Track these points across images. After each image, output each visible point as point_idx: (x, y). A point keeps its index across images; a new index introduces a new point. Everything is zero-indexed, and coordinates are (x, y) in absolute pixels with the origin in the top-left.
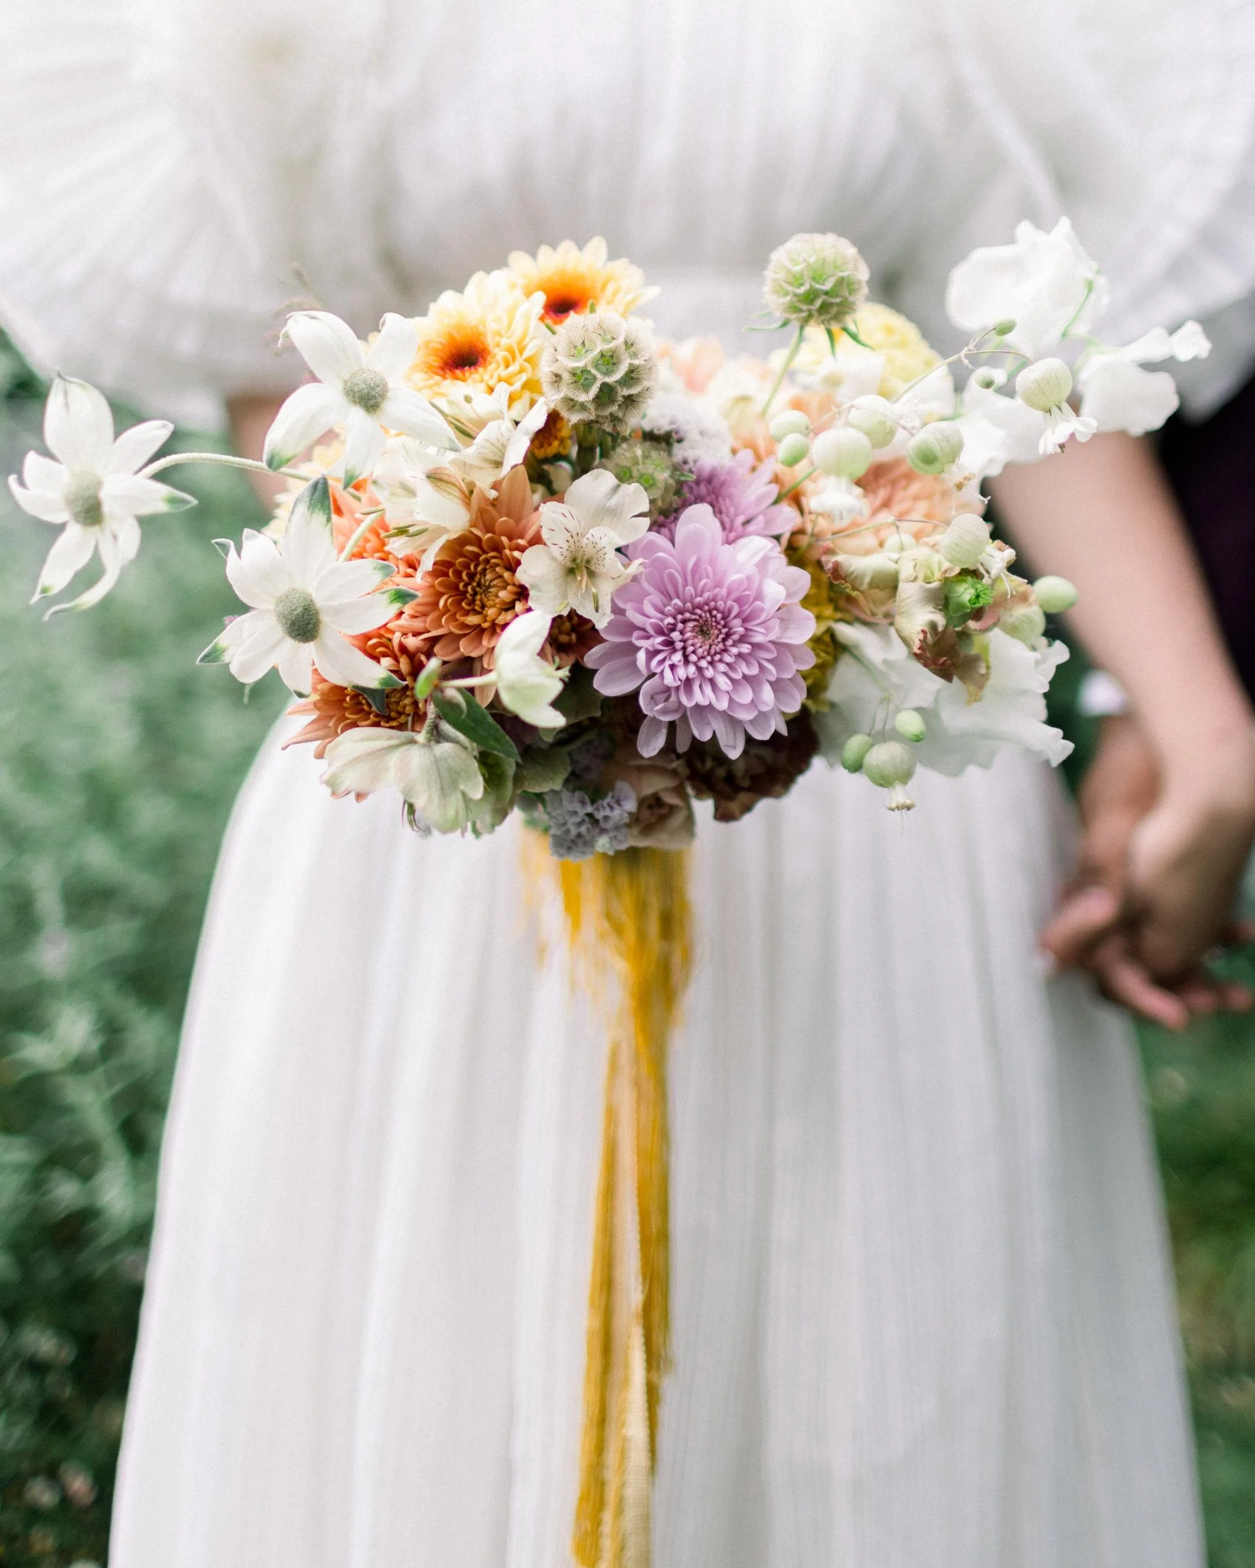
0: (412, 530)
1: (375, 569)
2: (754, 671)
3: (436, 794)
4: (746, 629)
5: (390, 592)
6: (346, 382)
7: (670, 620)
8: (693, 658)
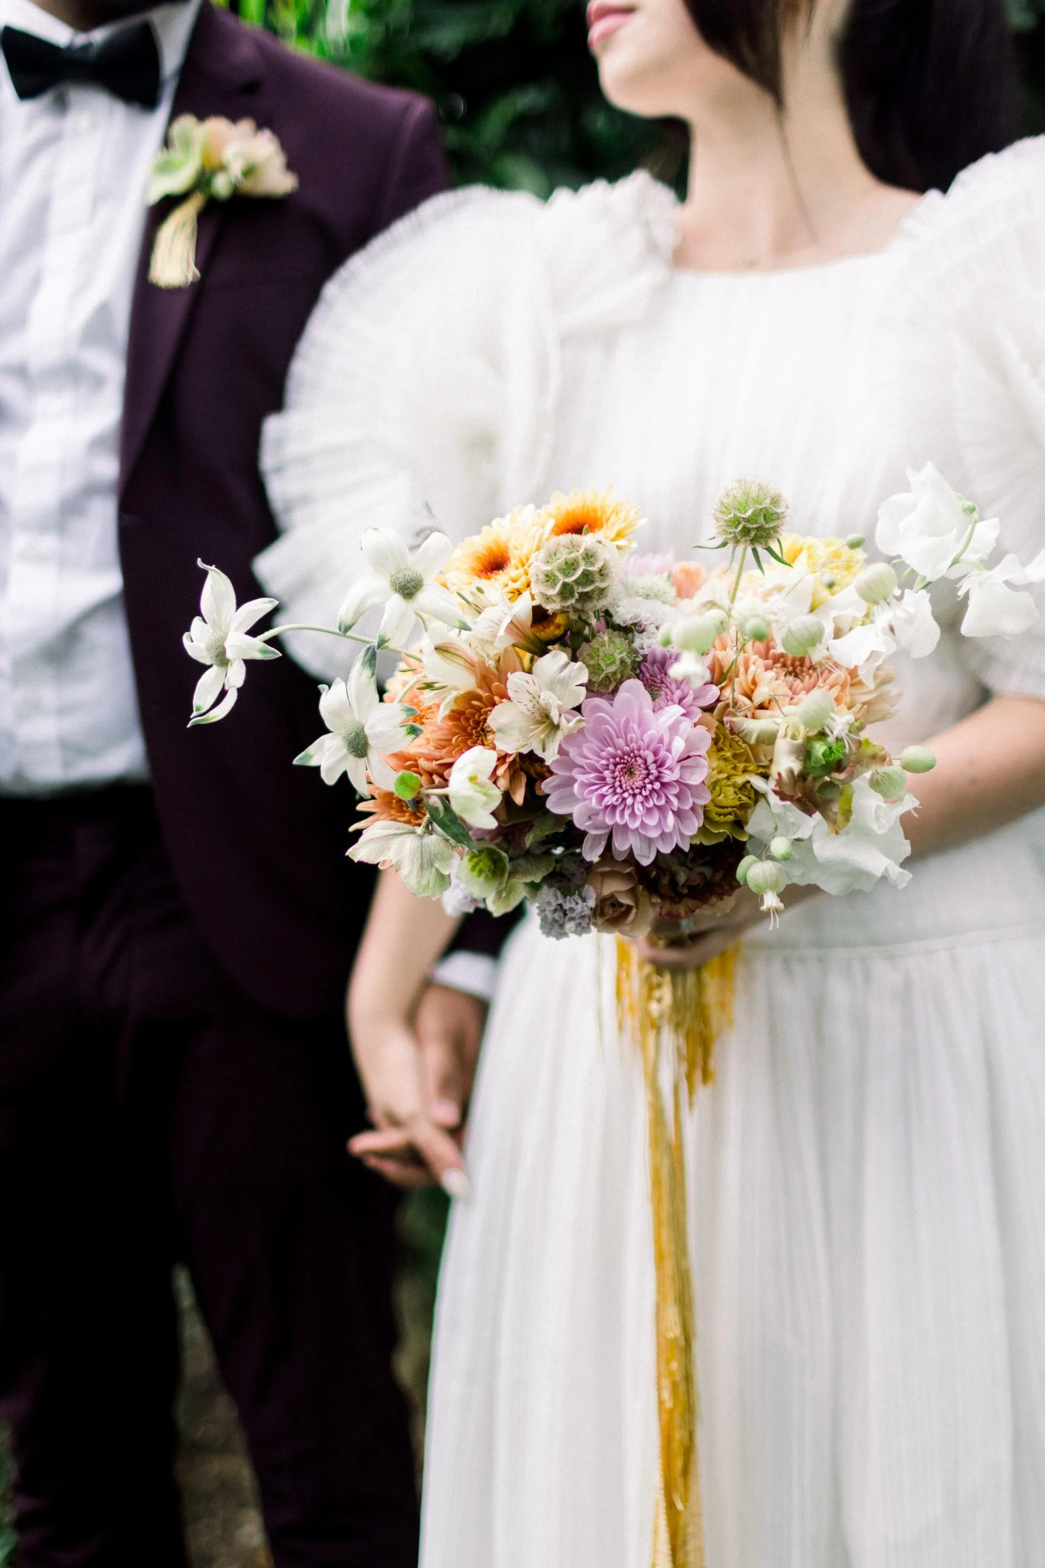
0: (436, 685)
1: (402, 710)
2: (662, 802)
3: (416, 867)
4: (660, 772)
5: (407, 726)
6: (392, 576)
7: (604, 762)
8: (619, 790)
